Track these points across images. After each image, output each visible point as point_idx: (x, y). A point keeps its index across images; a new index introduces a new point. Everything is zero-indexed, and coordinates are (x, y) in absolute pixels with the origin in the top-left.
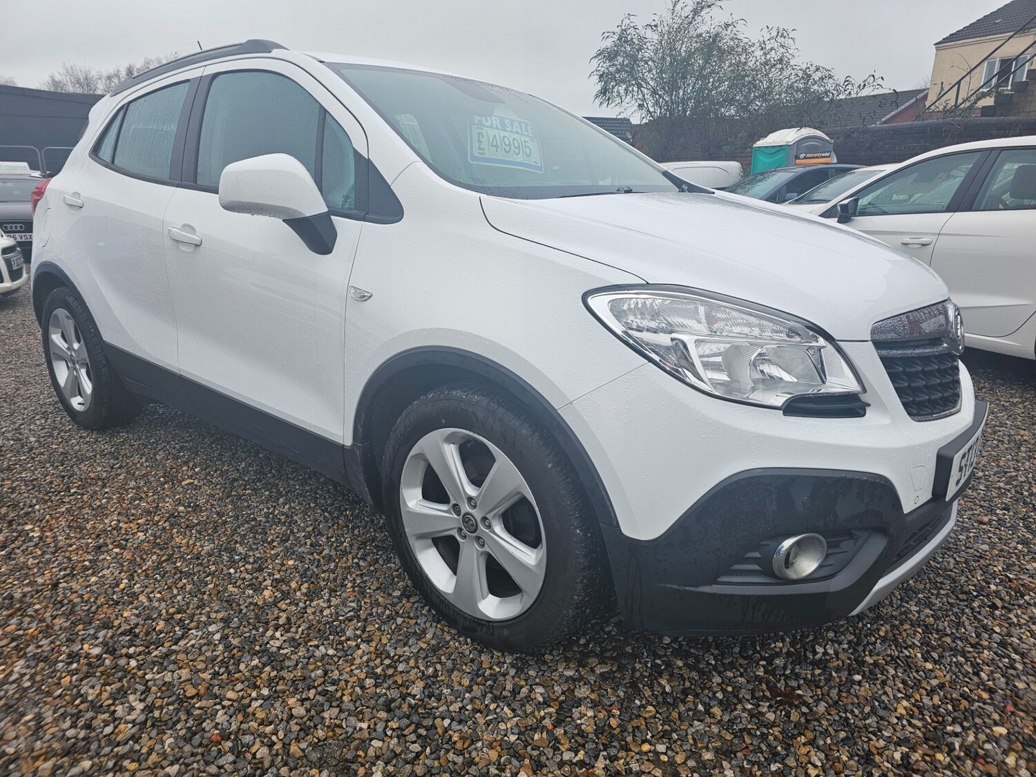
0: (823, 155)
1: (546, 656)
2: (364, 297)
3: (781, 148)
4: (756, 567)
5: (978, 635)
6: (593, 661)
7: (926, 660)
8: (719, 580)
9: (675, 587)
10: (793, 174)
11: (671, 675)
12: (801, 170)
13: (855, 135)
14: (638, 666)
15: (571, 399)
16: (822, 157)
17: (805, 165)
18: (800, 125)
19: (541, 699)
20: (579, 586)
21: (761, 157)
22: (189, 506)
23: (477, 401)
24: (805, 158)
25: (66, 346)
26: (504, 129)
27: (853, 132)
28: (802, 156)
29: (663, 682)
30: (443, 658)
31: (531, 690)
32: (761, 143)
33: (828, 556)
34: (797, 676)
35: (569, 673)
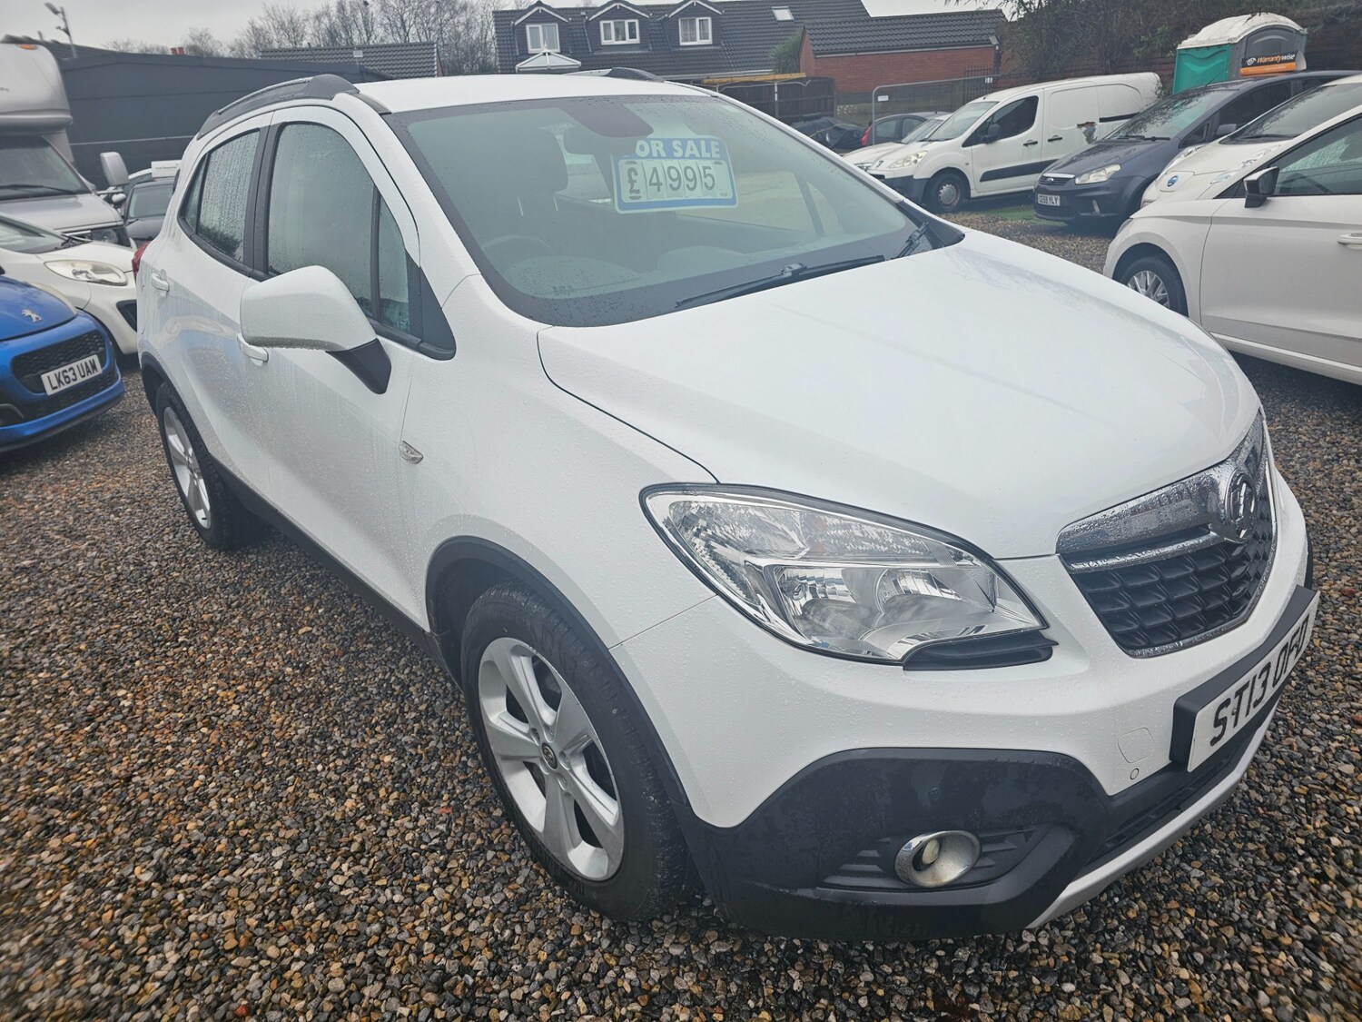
0: (1284, 58)
1: (655, 922)
2: (416, 460)
3: (1219, 49)
4: (875, 868)
6: (711, 935)
8: (826, 881)
9: (767, 886)
10: (1230, 93)
12: (1249, 84)
13: (1343, 19)
14: (767, 947)
15: (622, 639)
16: (1282, 62)
17: (1255, 77)
18: (1253, 10)
19: (628, 989)
21: (1187, 64)
24: (1255, 64)
26: (670, 155)
27: (1340, 14)
28: (1250, 61)
29: (794, 974)
30: (526, 915)
31: (620, 974)
32: (1190, 42)
33: (982, 855)
35: (676, 951)
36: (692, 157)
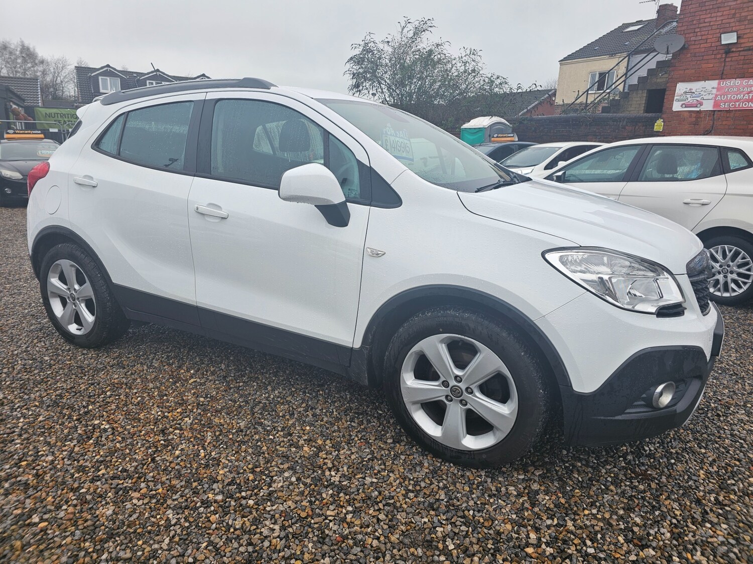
0: (509, 135)
1: (503, 469)
2: (377, 255)
3: (480, 130)
4: (643, 403)
5: (719, 432)
6: (531, 469)
7: (700, 448)
8: (626, 411)
9: (602, 418)
10: (492, 148)
11: (578, 471)
12: (497, 145)
13: (526, 122)
14: (557, 468)
15: (544, 314)
16: (508, 137)
17: (498, 142)
18: (491, 114)
19: (516, 493)
20: (540, 423)
21: (466, 135)
22: (207, 398)
23: (468, 318)
24: (497, 137)
25: (65, 287)
26: (396, 136)
27: (524, 120)
28: (496, 135)
29: (576, 476)
30: (443, 476)
31: (507, 489)
32: (466, 126)
33: (676, 392)
34: (643, 464)
35: (522, 477)
36: (402, 138)
